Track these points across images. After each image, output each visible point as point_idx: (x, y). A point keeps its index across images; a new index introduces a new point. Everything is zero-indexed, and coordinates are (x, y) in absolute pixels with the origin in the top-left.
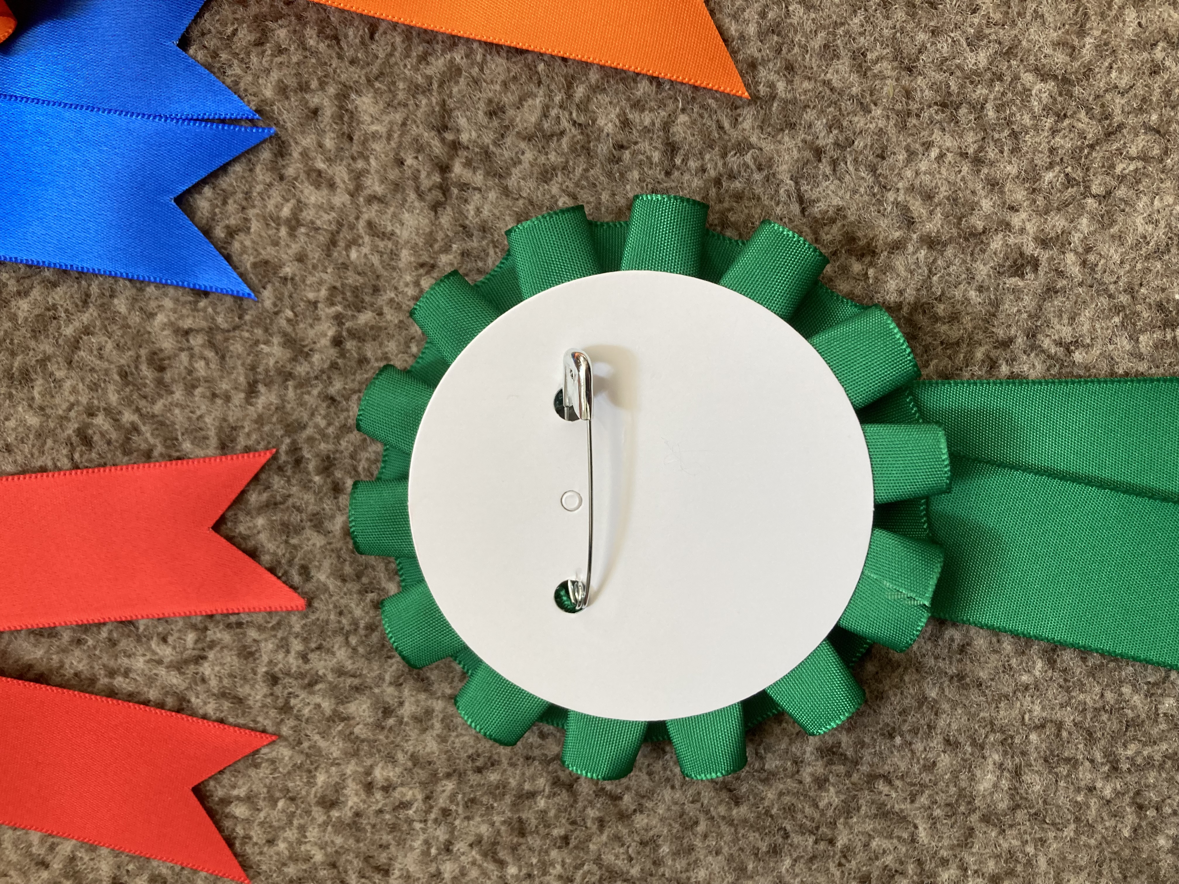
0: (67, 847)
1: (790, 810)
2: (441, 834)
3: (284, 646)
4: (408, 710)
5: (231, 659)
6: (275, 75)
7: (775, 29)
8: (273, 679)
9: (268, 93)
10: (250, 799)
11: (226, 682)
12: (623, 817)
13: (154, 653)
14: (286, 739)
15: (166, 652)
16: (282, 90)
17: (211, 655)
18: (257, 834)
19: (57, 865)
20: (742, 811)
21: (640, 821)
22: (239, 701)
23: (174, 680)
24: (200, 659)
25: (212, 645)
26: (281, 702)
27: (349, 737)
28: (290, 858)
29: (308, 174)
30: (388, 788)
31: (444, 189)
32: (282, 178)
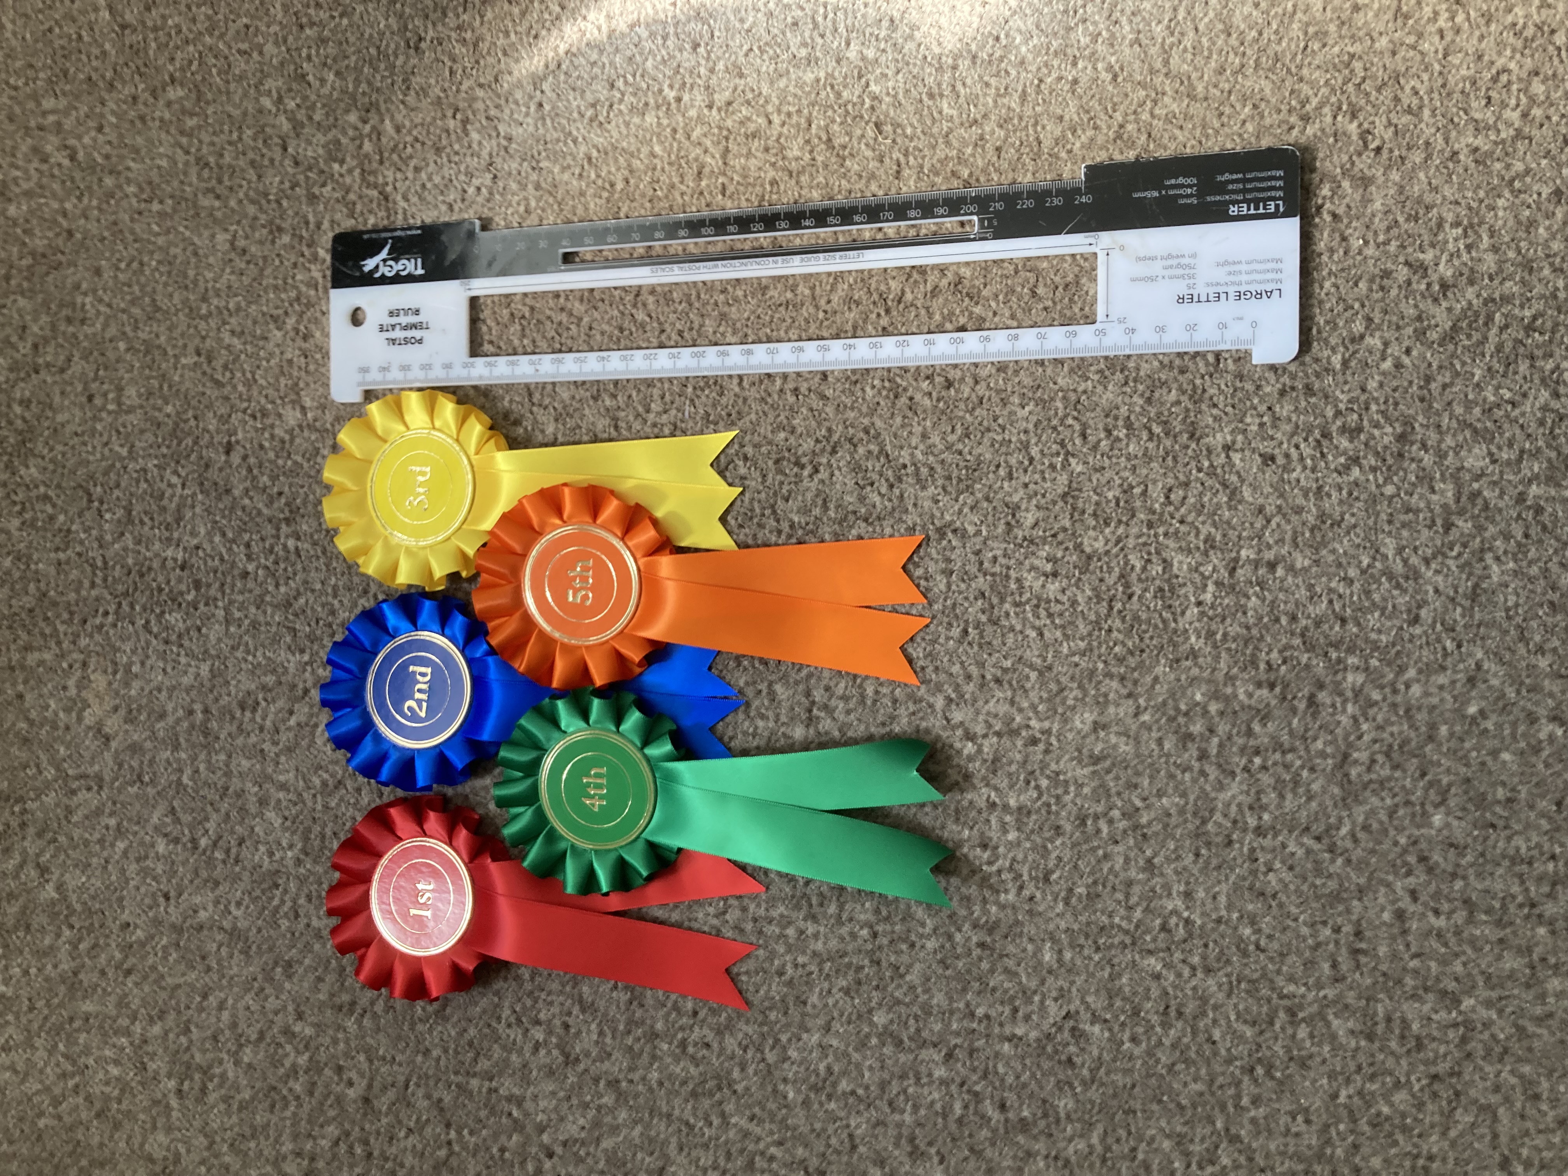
0: (673, 997)
1: (969, 971)
2: (826, 985)
3: (759, 905)
4: (810, 931)
5: (737, 913)
7: (930, 654)
8: (755, 920)
9: (742, 685)
10: (747, 973)
11: (736, 922)
12: (902, 976)
13: (707, 911)
14: (761, 946)
15: (711, 910)
17: (730, 911)
18: (751, 988)
19: (669, 1005)
20: (948, 972)
21: (908, 978)
22: (742, 931)
23: (715, 922)
24: (725, 913)
25: (730, 907)
26: (758, 930)
27: (786, 943)
29: (759, 715)
30: (804, 966)
31: (810, 719)
32: (749, 717)
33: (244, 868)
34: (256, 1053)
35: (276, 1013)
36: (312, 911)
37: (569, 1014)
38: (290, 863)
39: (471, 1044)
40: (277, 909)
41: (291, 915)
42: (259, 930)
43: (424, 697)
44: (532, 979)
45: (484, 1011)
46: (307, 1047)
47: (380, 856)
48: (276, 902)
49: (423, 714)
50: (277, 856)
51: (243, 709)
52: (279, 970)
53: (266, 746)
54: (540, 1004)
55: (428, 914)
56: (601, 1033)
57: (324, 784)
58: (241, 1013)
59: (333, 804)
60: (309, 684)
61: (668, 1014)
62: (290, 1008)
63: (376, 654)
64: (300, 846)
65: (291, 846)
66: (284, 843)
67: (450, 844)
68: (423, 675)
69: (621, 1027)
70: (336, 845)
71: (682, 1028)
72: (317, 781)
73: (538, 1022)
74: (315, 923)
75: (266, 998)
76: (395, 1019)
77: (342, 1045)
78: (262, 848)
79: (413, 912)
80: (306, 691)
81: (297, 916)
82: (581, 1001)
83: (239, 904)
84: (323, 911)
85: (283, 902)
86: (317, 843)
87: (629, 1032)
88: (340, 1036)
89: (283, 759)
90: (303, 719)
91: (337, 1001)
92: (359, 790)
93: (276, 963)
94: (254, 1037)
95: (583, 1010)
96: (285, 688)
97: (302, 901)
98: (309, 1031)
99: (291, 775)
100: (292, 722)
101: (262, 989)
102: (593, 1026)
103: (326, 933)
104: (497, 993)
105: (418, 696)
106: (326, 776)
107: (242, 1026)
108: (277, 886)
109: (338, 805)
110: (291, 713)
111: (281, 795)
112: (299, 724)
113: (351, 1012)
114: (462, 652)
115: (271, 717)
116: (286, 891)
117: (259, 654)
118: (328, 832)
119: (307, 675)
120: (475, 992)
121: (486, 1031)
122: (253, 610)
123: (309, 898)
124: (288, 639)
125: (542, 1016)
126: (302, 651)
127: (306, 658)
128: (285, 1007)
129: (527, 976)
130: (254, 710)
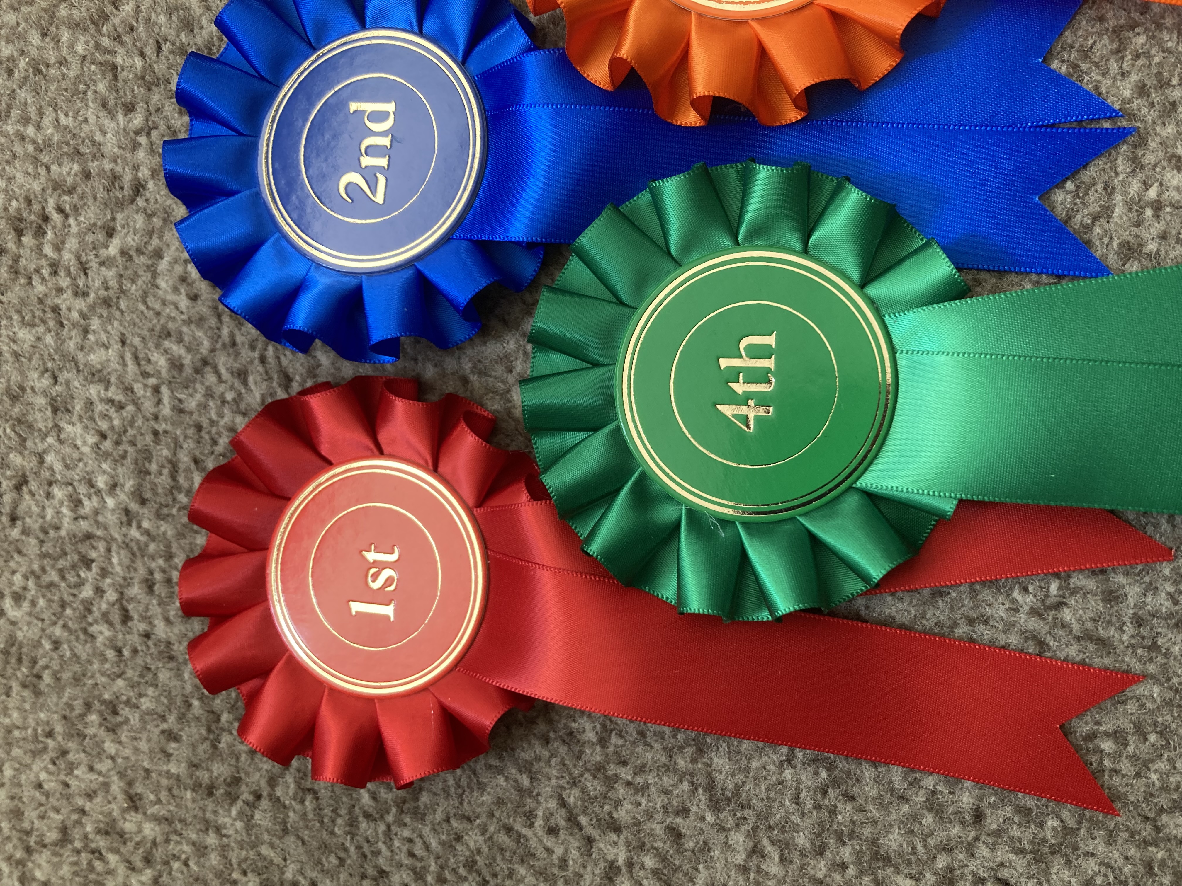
5: (1096, 605)
6: (1134, 78)
8: (1139, 622)
9: (1127, 93)
10: (1116, 734)
11: (1089, 625)
13: (1014, 601)
14: (1153, 677)
15: (1026, 601)
16: (1142, 90)
17: (1072, 601)
18: (1126, 767)
23: (1035, 625)
24: (1060, 605)
25: (1074, 592)
26: (1148, 642)
28: (1162, 788)
29: (1170, 160)
32: (1142, 167)
33: (26, 532)
34: (57, 867)
35: (90, 796)
36: (155, 610)
37: (684, 811)
38: (111, 518)
39: (471, 865)
40: (88, 607)
41: (116, 616)
42: (56, 645)
43: (383, 162)
44: (603, 742)
45: (500, 802)
46: (148, 861)
47: (287, 499)
48: (87, 592)
49: (379, 198)
50: (89, 505)
51: (19, 233)
52: (93, 718)
53: (66, 300)
54: (621, 791)
55: (388, 611)
56: (756, 851)
57: (176, 365)
58: (28, 793)
59: (192, 404)
60: (144, 173)
61: (915, 817)
62: (116, 786)
63: (278, 87)
64: (129, 484)
65: (113, 487)
66: (101, 482)
67: (435, 469)
68: (379, 117)
69: (802, 840)
70: (198, 479)
71: (948, 849)
72: (161, 362)
73: (615, 827)
74: (161, 629)
75: (71, 767)
76: (318, 809)
77: (214, 859)
78: (58, 492)
79: (356, 607)
80: (138, 188)
81: (126, 618)
82: (711, 786)
83: (18, 598)
84: (175, 608)
85: (99, 591)
86: (164, 480)
87: (821, 851)
88: (212, 840)
89: (95, 323)
90: (132, 241)
91: (204, 776)
92: (242, 375)
93: (88, 706)
94: (52, 836)
95: (715, 805)
96: (98, 185)
97: (135, 590)
98: (150, 830)
99: (112, 353)
100: (113, 249)
101: (64, 753)
102: (738, 838)
103: (180, 648)
104: (527, 768)
105: (366, 161)
106: (177, 350)
107: (31, 814)
108: (87, 563)
109: (203, 407)
110: (110, 233)
111: (94, 391)
112: (123, 253)
113: (233, 798)
114: (463, 64)
115: (72, 243)
116: (104, 573)
117: (47, 121)
118: (184, 459)
119: (141, 154)
120: (480, 764)
121: (503, 839)
122: (35, 38)
123: (149, 586)
124: (101, 87)
125: (623, 815)
126: (129, 108)
127: (138, 120)
128: (106, 786)
129: (591, 736)
130: (40, 232)
